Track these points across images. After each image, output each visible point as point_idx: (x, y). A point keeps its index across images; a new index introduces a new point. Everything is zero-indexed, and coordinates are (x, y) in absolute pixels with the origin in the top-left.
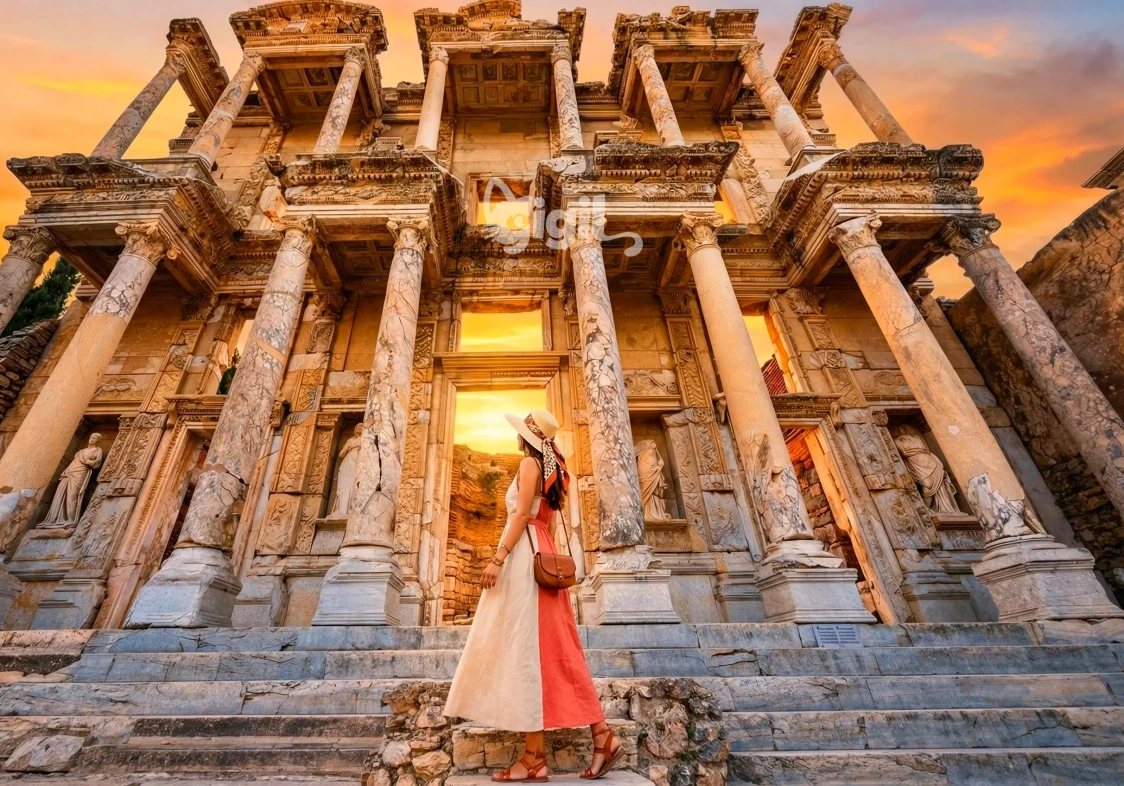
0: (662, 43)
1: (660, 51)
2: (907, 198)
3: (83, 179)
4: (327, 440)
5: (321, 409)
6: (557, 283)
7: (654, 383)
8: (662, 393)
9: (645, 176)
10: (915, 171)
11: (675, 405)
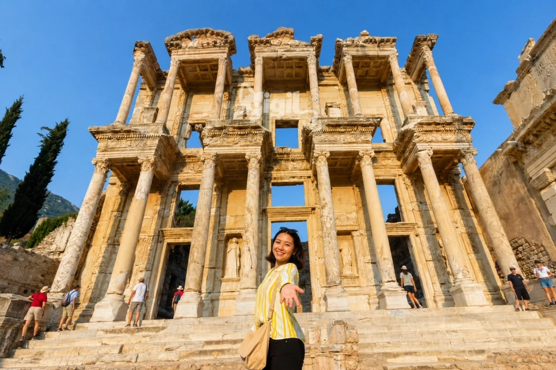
0: (355, 53)
1: (354, 57)
2: (445, 141)
3: (119, 136)
4: (222, 245)
5: (219, 233)
6: (310, 173)
7: (348, 218)
8: (352, 223)
9: (345, 132)
10: (448, 128)
11: (356, 228)
